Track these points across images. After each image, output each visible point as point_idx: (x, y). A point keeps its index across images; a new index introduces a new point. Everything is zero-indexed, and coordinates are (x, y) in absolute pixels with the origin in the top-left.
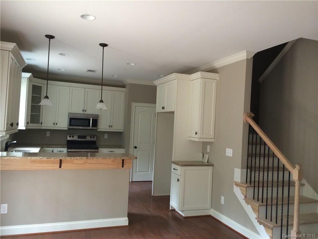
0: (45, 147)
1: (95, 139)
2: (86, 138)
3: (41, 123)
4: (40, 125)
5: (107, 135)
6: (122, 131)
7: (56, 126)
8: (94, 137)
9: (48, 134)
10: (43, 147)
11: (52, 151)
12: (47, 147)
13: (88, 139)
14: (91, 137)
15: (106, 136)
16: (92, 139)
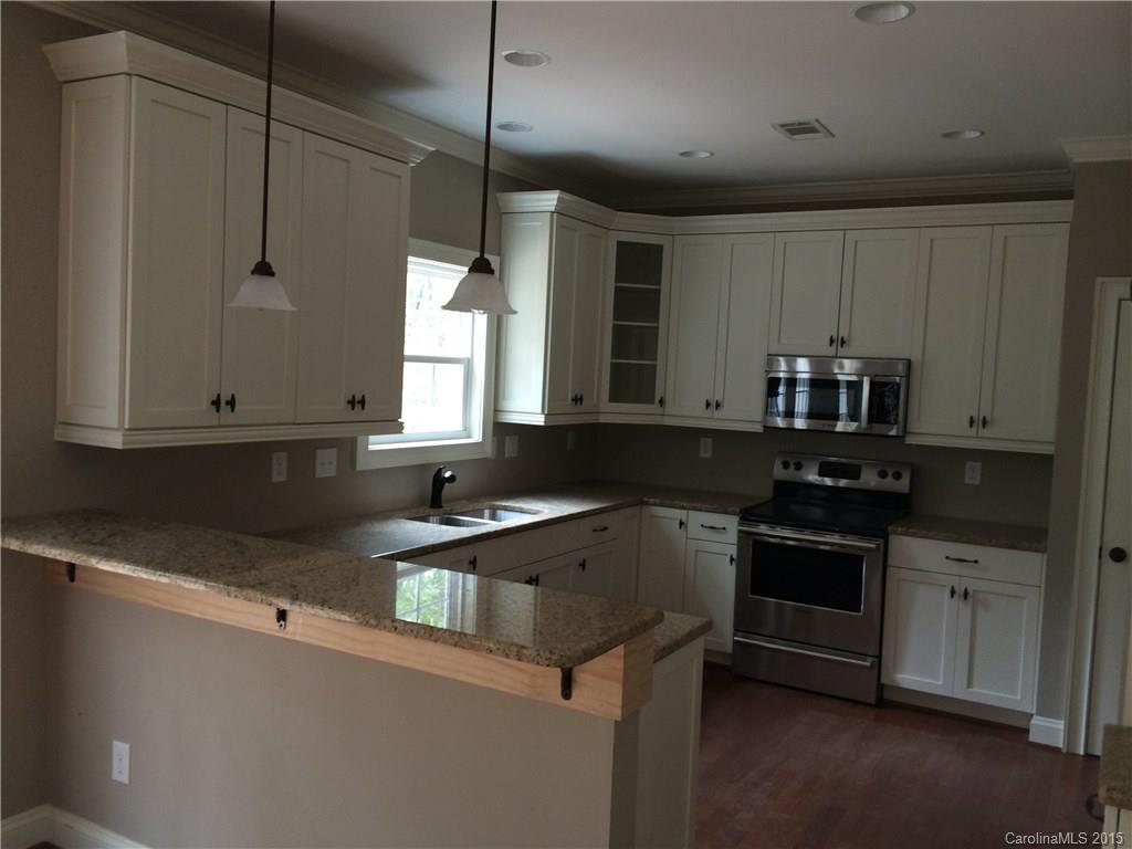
0: (655, 504)
1: (903, 485)
2: (857, 477)
3: (662, 402)
4: (655, 408)
5: (978, 465)
6: (1049, 450)
7: (717, 414)
8: (898, 476)
9: (706, 450)
10: (647, 504)
11: (681, 524)
12: (662, 505)
13: (870, 479)
14: (883, 475)
15: (973, 474)
16: (889, 484)
